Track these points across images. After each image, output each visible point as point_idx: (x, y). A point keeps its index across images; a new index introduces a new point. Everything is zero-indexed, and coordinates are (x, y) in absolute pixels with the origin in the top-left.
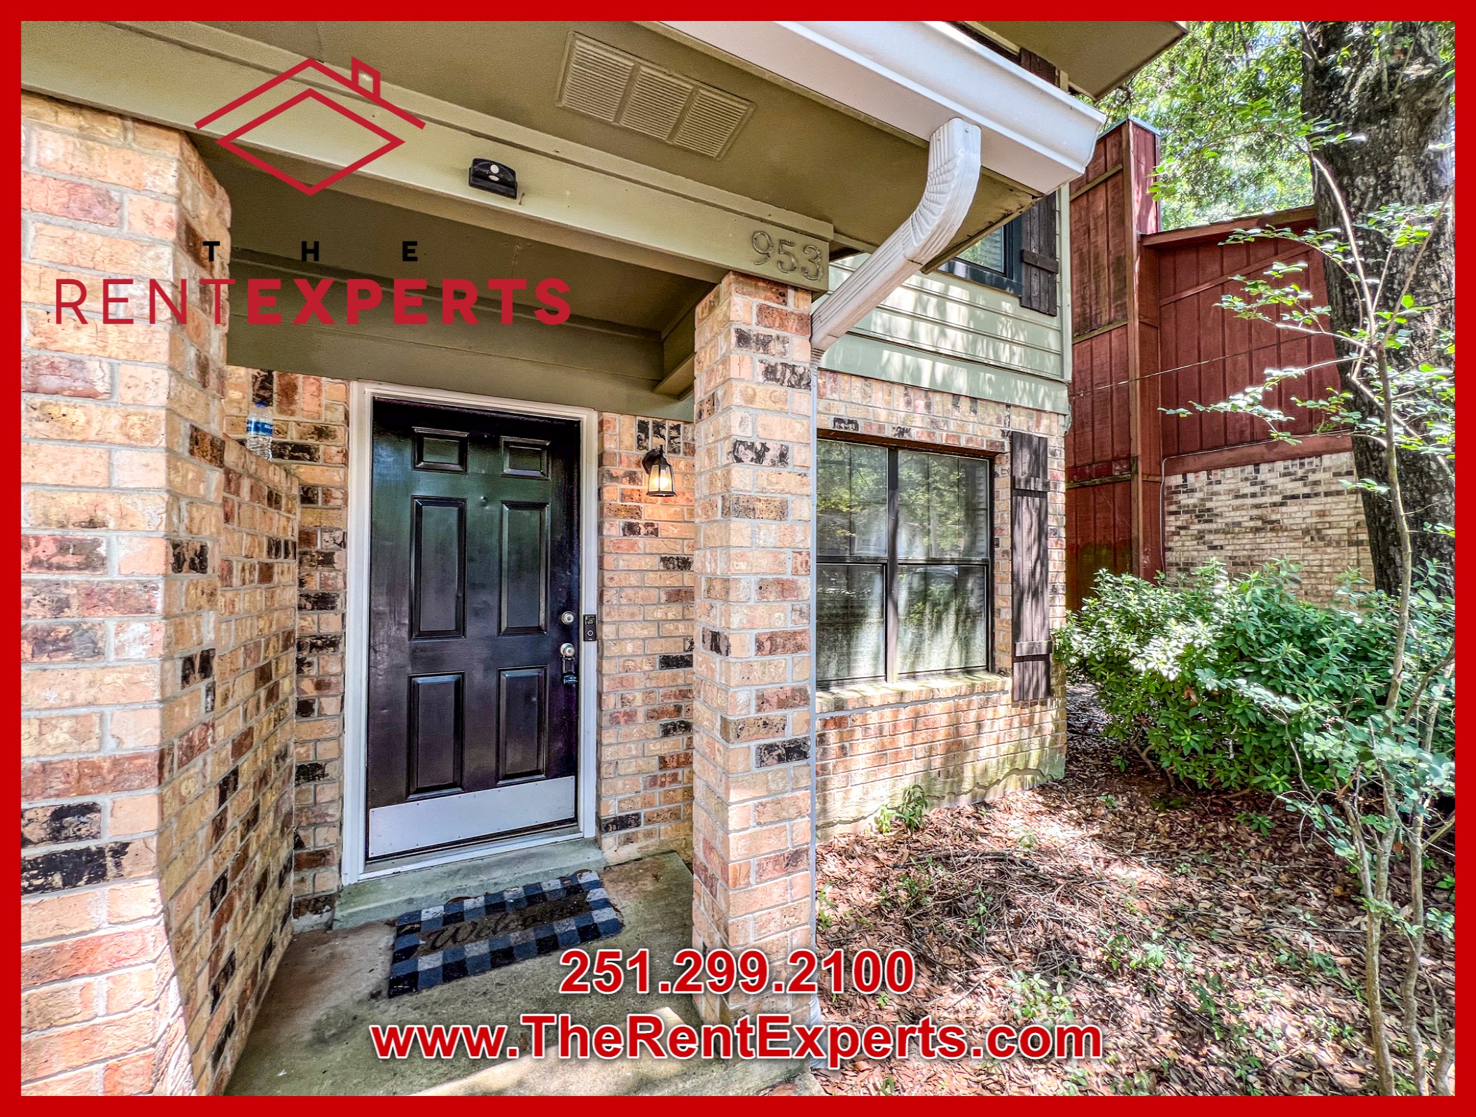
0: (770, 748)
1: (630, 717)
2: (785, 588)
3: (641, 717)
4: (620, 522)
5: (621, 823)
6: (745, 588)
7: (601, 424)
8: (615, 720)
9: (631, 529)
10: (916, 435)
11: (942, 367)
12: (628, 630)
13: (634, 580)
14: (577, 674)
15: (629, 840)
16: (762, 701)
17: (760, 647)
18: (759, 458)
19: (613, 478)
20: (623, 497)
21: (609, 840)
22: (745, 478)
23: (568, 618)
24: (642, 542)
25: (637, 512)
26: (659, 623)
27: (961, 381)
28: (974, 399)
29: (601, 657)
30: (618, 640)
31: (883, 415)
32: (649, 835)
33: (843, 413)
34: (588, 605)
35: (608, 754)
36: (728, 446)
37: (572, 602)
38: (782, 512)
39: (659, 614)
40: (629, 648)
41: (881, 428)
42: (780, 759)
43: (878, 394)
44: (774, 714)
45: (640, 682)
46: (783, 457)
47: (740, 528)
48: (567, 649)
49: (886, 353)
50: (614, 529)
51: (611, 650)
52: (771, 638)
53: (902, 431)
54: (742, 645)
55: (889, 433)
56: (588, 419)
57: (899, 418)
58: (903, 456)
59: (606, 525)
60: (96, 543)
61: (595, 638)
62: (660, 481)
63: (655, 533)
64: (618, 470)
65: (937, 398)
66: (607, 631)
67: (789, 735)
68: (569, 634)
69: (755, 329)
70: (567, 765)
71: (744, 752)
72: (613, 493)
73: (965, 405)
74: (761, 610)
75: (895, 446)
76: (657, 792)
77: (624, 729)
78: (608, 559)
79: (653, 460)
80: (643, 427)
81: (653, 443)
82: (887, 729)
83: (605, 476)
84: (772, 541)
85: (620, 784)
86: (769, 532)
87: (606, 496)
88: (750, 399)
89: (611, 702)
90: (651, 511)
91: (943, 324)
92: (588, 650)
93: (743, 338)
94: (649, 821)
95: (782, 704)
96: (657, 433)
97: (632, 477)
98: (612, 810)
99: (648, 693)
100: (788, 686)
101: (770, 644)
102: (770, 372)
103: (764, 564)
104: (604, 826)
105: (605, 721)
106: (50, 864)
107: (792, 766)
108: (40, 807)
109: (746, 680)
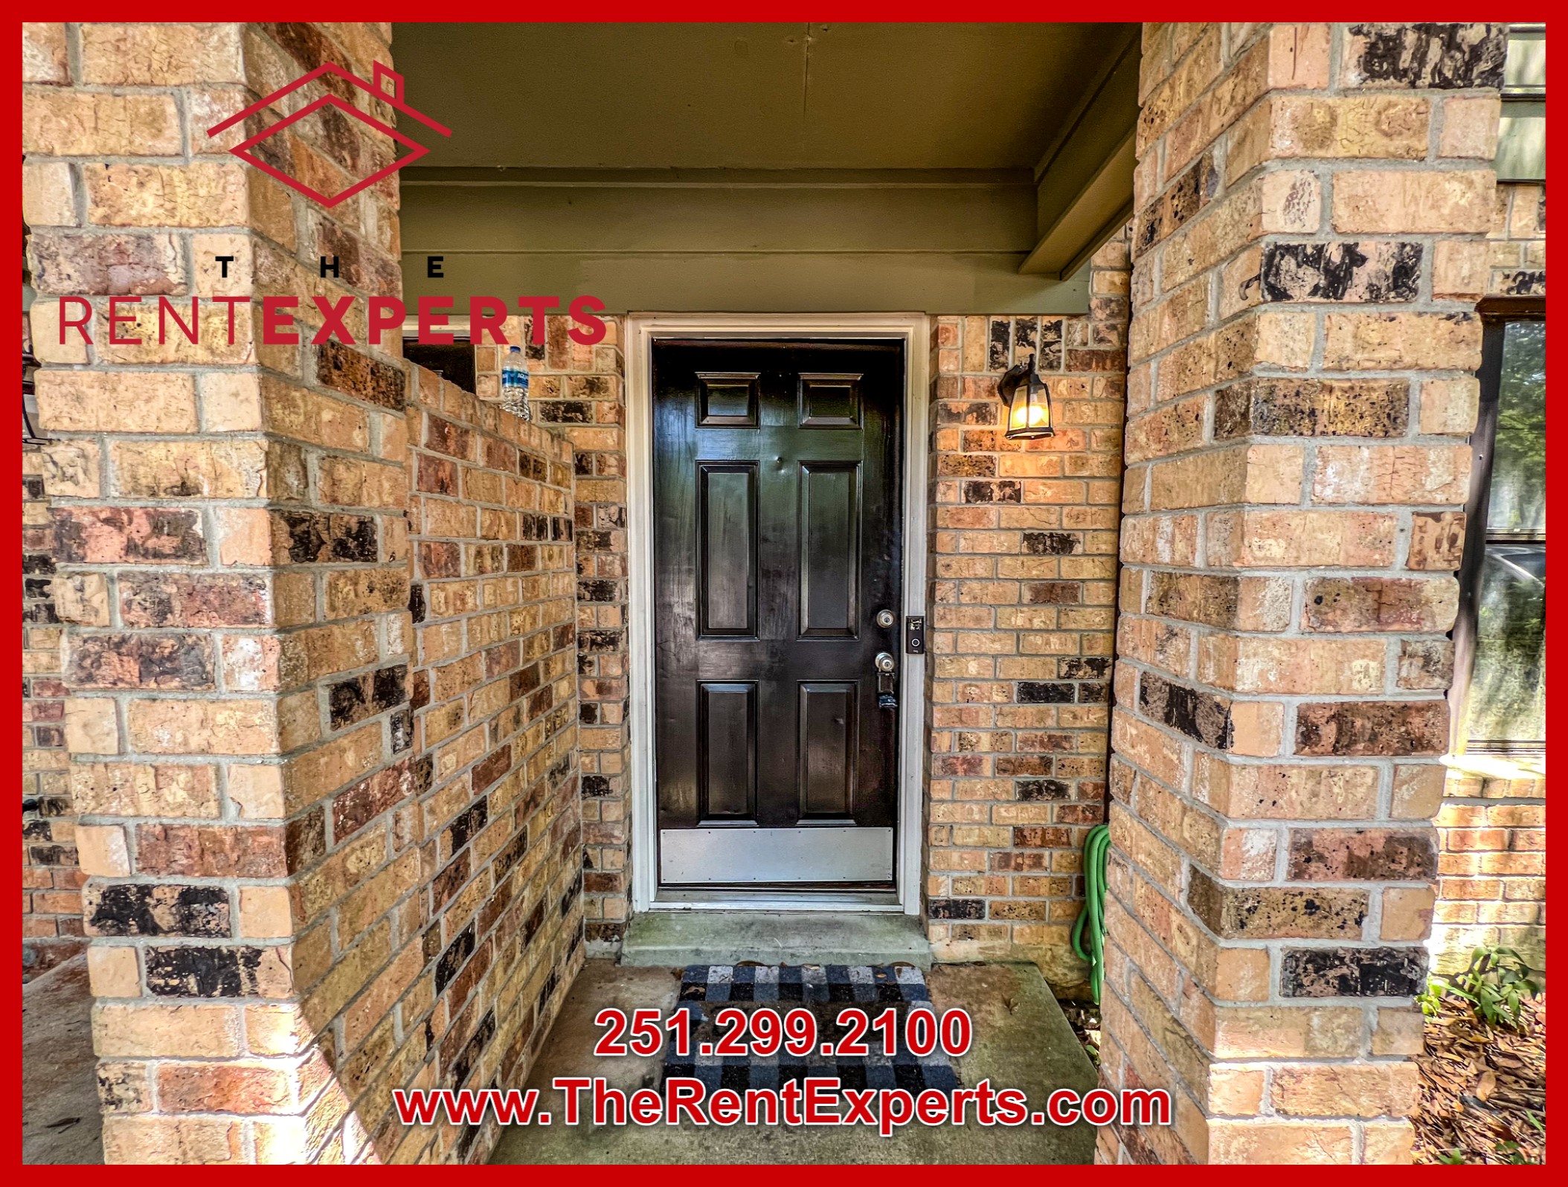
0: (1321, 961)
1: (972, 766)
2: (1386, 602)
3: (987, 768)
4: (962, 482)
5: (957, 909)
6: (1278, 600)
7: (935, 336)
8: (949, 769)
9: (978, 492)
12: (971, 641)
13: (981, 568)
14: (897, 696)
15: (967, 934)
16: (1307, 856)
17: (1308, 735)
18: (1335, 283)
19: (954, 416)
20: (967, 443)
21: (939, 929)
22: (1294, 338)
23: (885, 618)
24: (994, 511)
25: (986, 466)
26: (1019, 633)
29: (930, 677)
30: (956, 655)
32: (996, 933)
34: (914, 603)
35: (939, 814)
36: (1249, 264)
37: (892, 598)
38: (1391, 417)
39: (1019, 620)
40: (973, 668)
42: (1345, 987)
44: (1337, 888)
45: (986, 718)
46: (1403, 275)
47: (1274, 459)
48: (883, 661)
50: (952, 493)
51: (947, 669)
52: (1341, 716)
54: (1261, 729)
56: (915, 331)
59: (941, 488)
60: (190, 518)
61: (922, 649)
62: (1028, 413)
63: (1016, 496)
64: (959, 403)
66: (941, 642)
67: (1371, 937)
68: (887, 640)
70: (882, 811)
71: (1254, 960)
72: (951, 439)
74: (1318, 650)
76: (1009, 879)
77: (963, 783)
78: (943, 537)
79: (1017, 382)
80: (1000, 333)
81: (1016, 355)
83: (940, 413)
84: (1355, 489)
85: (955, 856)
86: (1352, 467)
87: (941, 444)
88: (1318, 136)
89: (944, 742)
90: (1010, 464)
92: (914, 667)
94: (996, 915)
95: (1357, 868)
96: (1023, 339)
97: (982, 413)
98: (943, 890)
99: (999, 735)
100: (1380, 826)
101: (1336, 730)
102: (1380, 57)
103: (1334, 543)
104: (932, 908)
105: (936, 766)
106: (183, 962)
107: (1374, 1005)
108: (167, 885)
109: (1269, 805)
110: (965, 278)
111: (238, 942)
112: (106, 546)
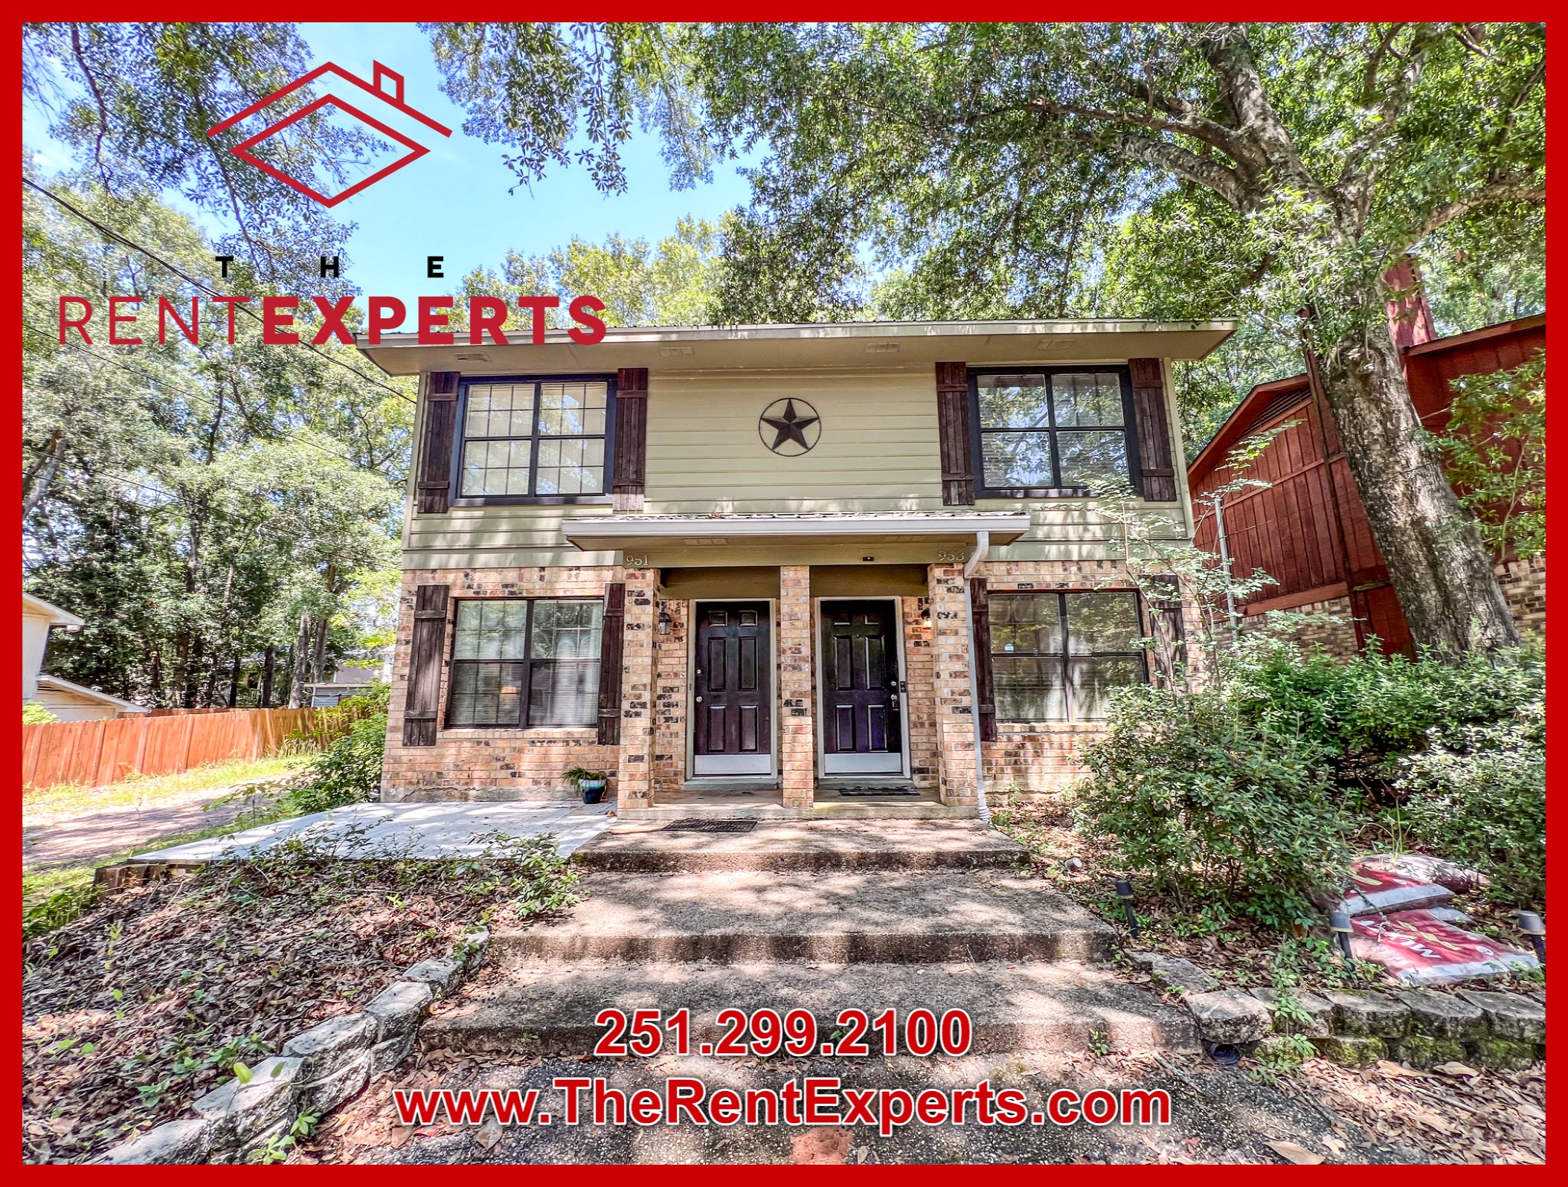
0: (957, 708)
1: (922, 725)
2: (959, 657)
4: (913, 641)
5: (921, 770)
6: (945, 657)
7: (903, 601)
8: (915, 726)
9: (917, 644)
10: (1071, 586)
11: (1086, 548)
12: (919, 687)
13: (920, 665)
14: (899, 707)
15: (924, 779)
16: (953, 693)
17: (951, 676)
18: (947, 616)
19: (909, 623)
20: (914, 630)
21: (916, 777)
22: (943, 623)
23: (894, 683)
24: (923, 649)
25: (920, 637)
27: (1100, 552)
28: (1113, 561)
29: (908, 698)
30: (915, 691)
31: (1048, 579)
32: (933, 778)
33: (1022, 580)
34: (902, 677)
35: (913, 739)
36: (938, 614)
37: (895, 677)
38: (956, 633)
40: (920, 695)
41: (1049, 585)
42: (962, 712)
43: (1044, 569)
44: (959, 697)
45: (925, 710)
46: (955, 616)
47: (942, 639)
48: (893, 697)
49: (1047, 547)
50: (910, 644)
51: (913, 695)
52: (955, 673)
53: (1062, 585)
54: (945, 675)
55: (1053, 587)
56: (898, 599)
57: (1059, 579)
58: (1068, 597)
59: (907, 643)
61: (905, 691)
62: (928, 623)
63: (927, 645)
64: (910, 620)
65: (1085, 565)
66: (910, 687)
67: (965, 704)
68: (895, 691)
69: (943, 577)
70: (895, 747)
71: (947, 709)
72: (909, 629)
73: (1107, 565)
74: (951, 664)
75: (1062, 593)
77: (920, 730)
78: (909, 658)
79: (926, 614)
80: (920, 601)
81: (925, 607)
82: (1066, 745)
83: (906, 623)
84: (953, 642)
85: (919, 753)
86: (952, 640)
87: (907, 631)
88: (943, 599)
89: (913, 717)
90: (925, 636)
91: (1086, 524)
92: (903, 696)
93: (939, 581)
94: (933, 772)
95: (961, 694)
96: (927, 603)
97: (917, 622)
98: (916, 764)
99: (929, 715)
100: (963, 689)
101: (955, 675)
102: (949, 590)
103: (951, 650)
104: (913, 771)
105: (912, 726)
106: (796, 711)
107: (966, 715)
108: (794, 699)
109: (947, 686)
110: (909, 587)
111: (805, 708)
112: (789, 652)
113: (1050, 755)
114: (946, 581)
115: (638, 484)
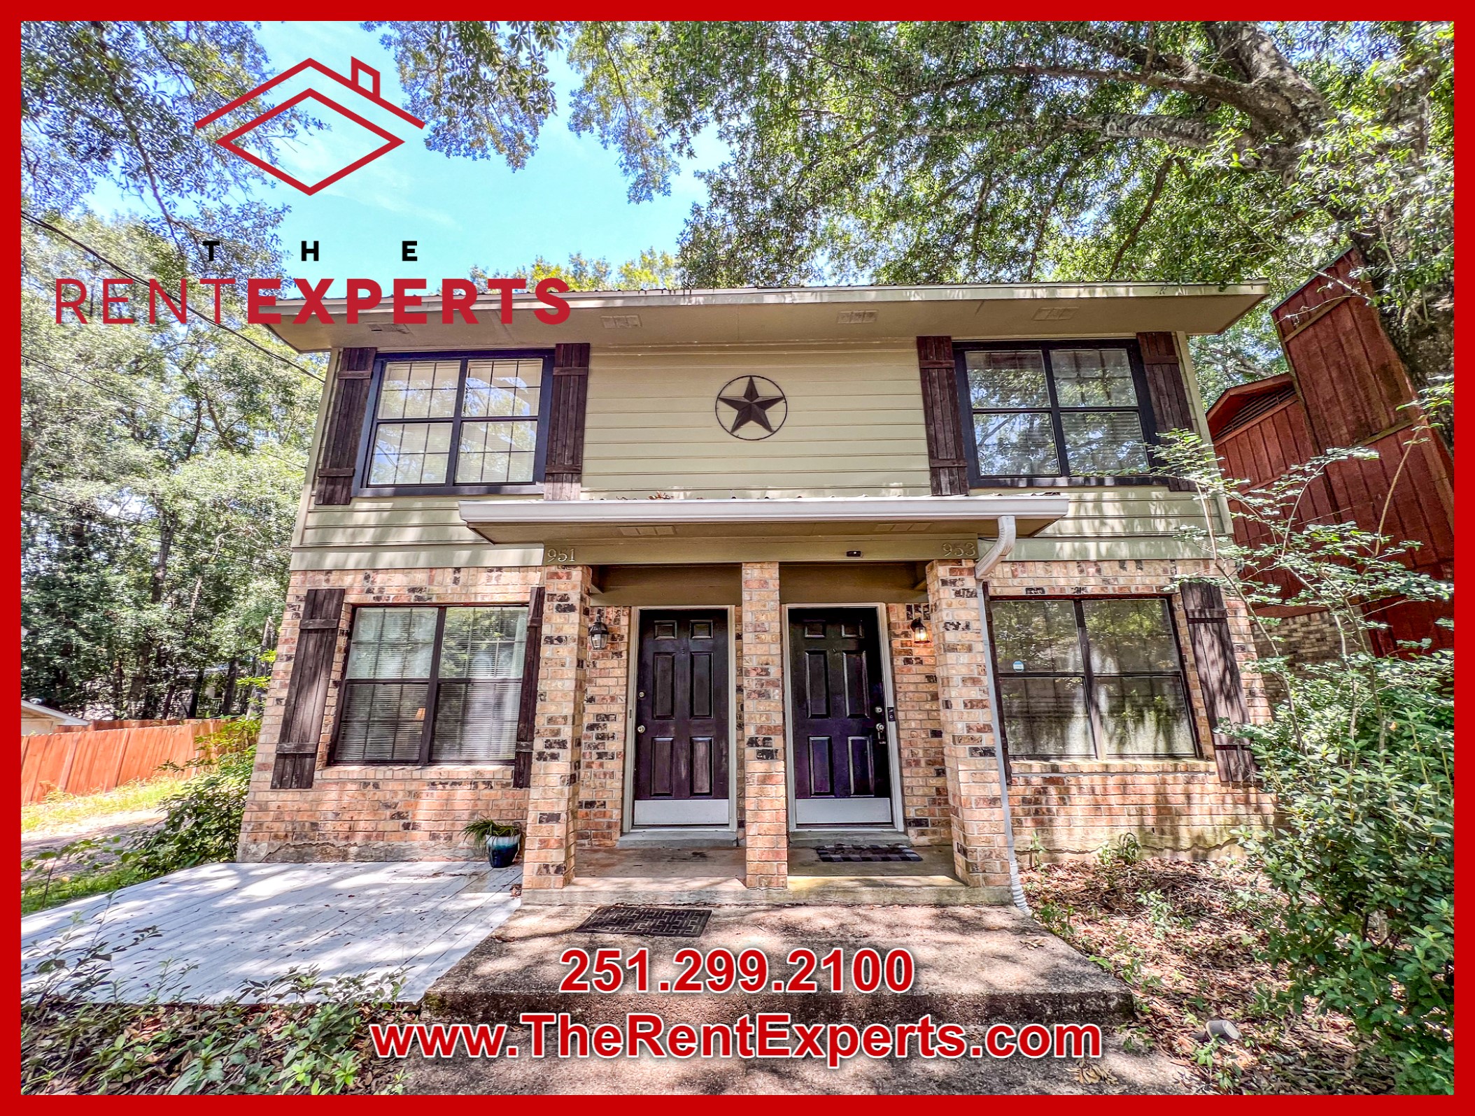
0: (976, 749)
1: (917, 763)
2: (975, 681)
3: (923, 763)
4: (902, 658)
5: (918, 823)
6: (957, 680)
7: (887, 608)
8: (909, 764)
9: (908, 661)
10: (1090, 590)
11: (1104, 546)
12: (911, 715)
13: (912, 688)
14: (886, 740)
15: (923, 834)
16: (969, 729)
17: (966, 705)
18: (957, 628)
19: (897, 636)
20: (902, 645)
21: (913, 831)
22: (951, 637)
23: (879, 710)
24: (914, 668)
25: (910, 652)
26: (928, 711)
27: (1124, 550)
28: (1138, 562)
29: (898, 729)
30: (906, 720)
31: (1062, 582)
32: (934, 833)
33: (1031, 584)
34: (889, 702)
35: (907, 782)
36: (942, 625)
37: (880, 701)
38: (970, 649)
39: (928, 707)
40: (913, 725)
41: (1062, 589)
42: (981, 755)
43: (1056, 570)
44: (977, 735)
45: (920, 744)
46: (967, 626)
47: (951, 657)
48: (879, 727)
49: (1058, 545)
50: (899, 661)
51: (904, 725)
52: (971, 701)
53: (1079, 590)
54: (958, 705)
55: (1069, 592)
56: (881, 607)
57: (1075, 582)
58: (1087, 606)
59: (895, 660)
61: (894, 720)
62: (921, 636)
63: (921, 662)
64: (898, 632)
65: (1104, 566)
66: (901, 715)
67: (984, 744)
68: (881, 718)
69: (949, 577)
70: (883, 790)
71: (963, 750)
72: (897, 643)
73: (1131, 567)
74: (964, 690)
75: (1078, 599)
76: (937, 809)
77: (915, 770)
78: (898, 678)
79: (916, 625)
80: (909, 608)
81: (916, 615)
82: (1098, 790)
83: (892, 635)
84: (966, 661)
85: (915, 799)
86: (964, 658)
87: (894, 645)
88: (950, 605)
89: (906, 753)
90: (918, 652)
91: (1102, 518)
92: (891, 726)
93: (944, 583)
94: (933, 825)
95: (979, 731)
96: (917, 610)
97: (906, 634)
98: (912, 814)
99: (926, 750)
100: (981, 723)
101: (971, 704)
102: (958, 593)
103: (964, 671)
104: (908, 823)
105: (904, 764)
106: (763, 752)
107: (987, 758)
108: (761, 737)
109: (961, 719)
110: (895, 592)
111: (773, 748)
113: (1080, 803)
114: (954, 583)
115: (575, 472)
